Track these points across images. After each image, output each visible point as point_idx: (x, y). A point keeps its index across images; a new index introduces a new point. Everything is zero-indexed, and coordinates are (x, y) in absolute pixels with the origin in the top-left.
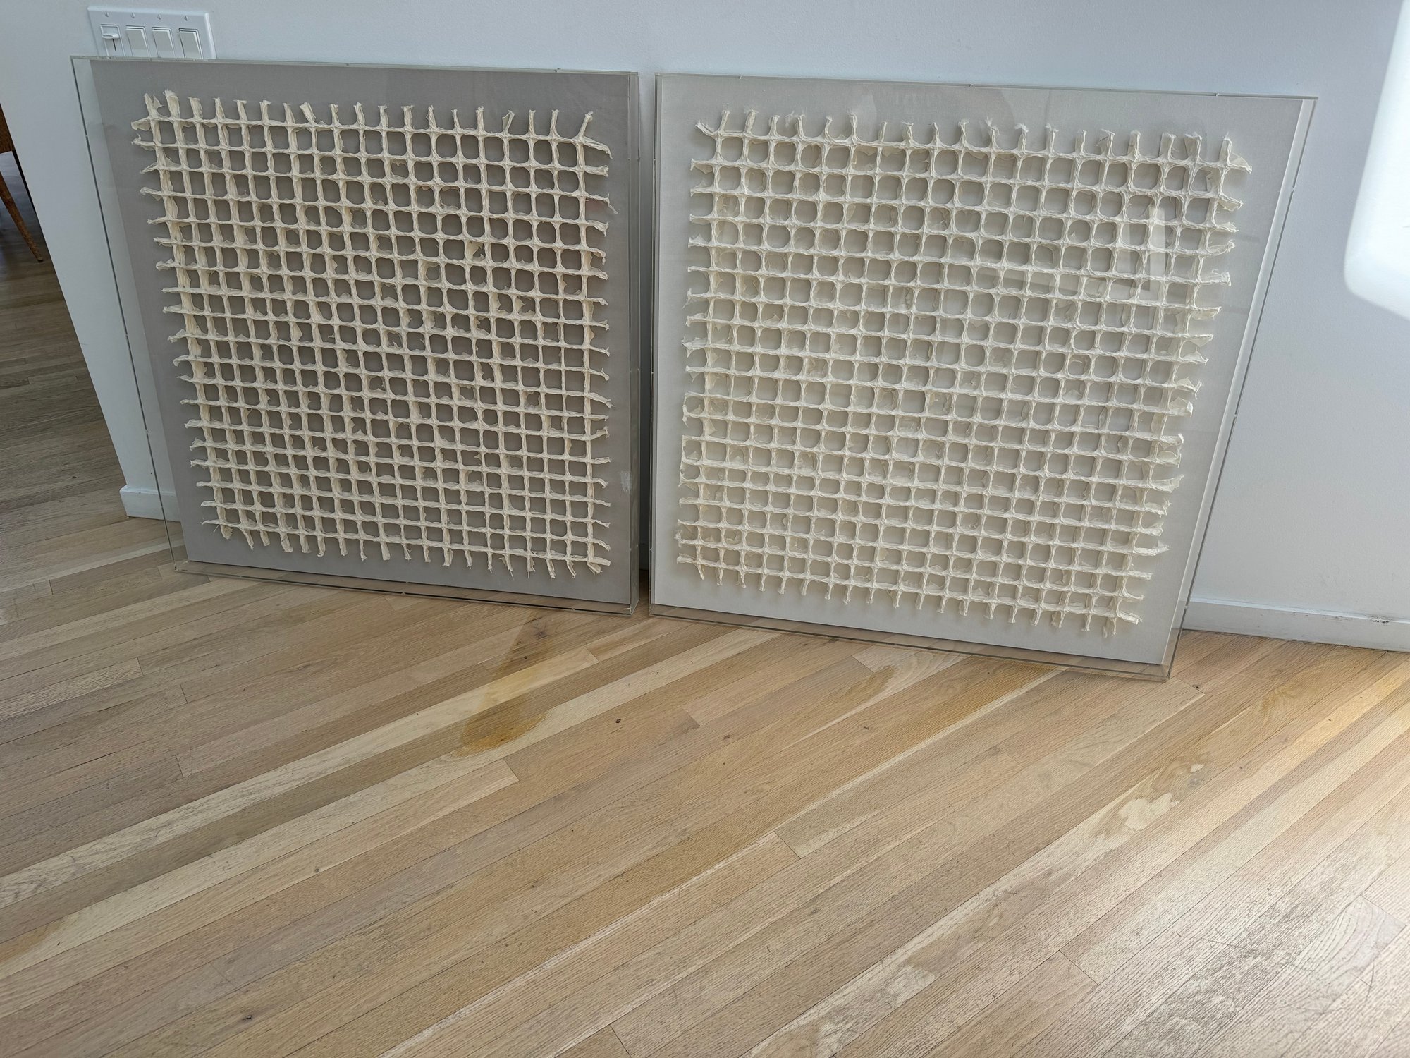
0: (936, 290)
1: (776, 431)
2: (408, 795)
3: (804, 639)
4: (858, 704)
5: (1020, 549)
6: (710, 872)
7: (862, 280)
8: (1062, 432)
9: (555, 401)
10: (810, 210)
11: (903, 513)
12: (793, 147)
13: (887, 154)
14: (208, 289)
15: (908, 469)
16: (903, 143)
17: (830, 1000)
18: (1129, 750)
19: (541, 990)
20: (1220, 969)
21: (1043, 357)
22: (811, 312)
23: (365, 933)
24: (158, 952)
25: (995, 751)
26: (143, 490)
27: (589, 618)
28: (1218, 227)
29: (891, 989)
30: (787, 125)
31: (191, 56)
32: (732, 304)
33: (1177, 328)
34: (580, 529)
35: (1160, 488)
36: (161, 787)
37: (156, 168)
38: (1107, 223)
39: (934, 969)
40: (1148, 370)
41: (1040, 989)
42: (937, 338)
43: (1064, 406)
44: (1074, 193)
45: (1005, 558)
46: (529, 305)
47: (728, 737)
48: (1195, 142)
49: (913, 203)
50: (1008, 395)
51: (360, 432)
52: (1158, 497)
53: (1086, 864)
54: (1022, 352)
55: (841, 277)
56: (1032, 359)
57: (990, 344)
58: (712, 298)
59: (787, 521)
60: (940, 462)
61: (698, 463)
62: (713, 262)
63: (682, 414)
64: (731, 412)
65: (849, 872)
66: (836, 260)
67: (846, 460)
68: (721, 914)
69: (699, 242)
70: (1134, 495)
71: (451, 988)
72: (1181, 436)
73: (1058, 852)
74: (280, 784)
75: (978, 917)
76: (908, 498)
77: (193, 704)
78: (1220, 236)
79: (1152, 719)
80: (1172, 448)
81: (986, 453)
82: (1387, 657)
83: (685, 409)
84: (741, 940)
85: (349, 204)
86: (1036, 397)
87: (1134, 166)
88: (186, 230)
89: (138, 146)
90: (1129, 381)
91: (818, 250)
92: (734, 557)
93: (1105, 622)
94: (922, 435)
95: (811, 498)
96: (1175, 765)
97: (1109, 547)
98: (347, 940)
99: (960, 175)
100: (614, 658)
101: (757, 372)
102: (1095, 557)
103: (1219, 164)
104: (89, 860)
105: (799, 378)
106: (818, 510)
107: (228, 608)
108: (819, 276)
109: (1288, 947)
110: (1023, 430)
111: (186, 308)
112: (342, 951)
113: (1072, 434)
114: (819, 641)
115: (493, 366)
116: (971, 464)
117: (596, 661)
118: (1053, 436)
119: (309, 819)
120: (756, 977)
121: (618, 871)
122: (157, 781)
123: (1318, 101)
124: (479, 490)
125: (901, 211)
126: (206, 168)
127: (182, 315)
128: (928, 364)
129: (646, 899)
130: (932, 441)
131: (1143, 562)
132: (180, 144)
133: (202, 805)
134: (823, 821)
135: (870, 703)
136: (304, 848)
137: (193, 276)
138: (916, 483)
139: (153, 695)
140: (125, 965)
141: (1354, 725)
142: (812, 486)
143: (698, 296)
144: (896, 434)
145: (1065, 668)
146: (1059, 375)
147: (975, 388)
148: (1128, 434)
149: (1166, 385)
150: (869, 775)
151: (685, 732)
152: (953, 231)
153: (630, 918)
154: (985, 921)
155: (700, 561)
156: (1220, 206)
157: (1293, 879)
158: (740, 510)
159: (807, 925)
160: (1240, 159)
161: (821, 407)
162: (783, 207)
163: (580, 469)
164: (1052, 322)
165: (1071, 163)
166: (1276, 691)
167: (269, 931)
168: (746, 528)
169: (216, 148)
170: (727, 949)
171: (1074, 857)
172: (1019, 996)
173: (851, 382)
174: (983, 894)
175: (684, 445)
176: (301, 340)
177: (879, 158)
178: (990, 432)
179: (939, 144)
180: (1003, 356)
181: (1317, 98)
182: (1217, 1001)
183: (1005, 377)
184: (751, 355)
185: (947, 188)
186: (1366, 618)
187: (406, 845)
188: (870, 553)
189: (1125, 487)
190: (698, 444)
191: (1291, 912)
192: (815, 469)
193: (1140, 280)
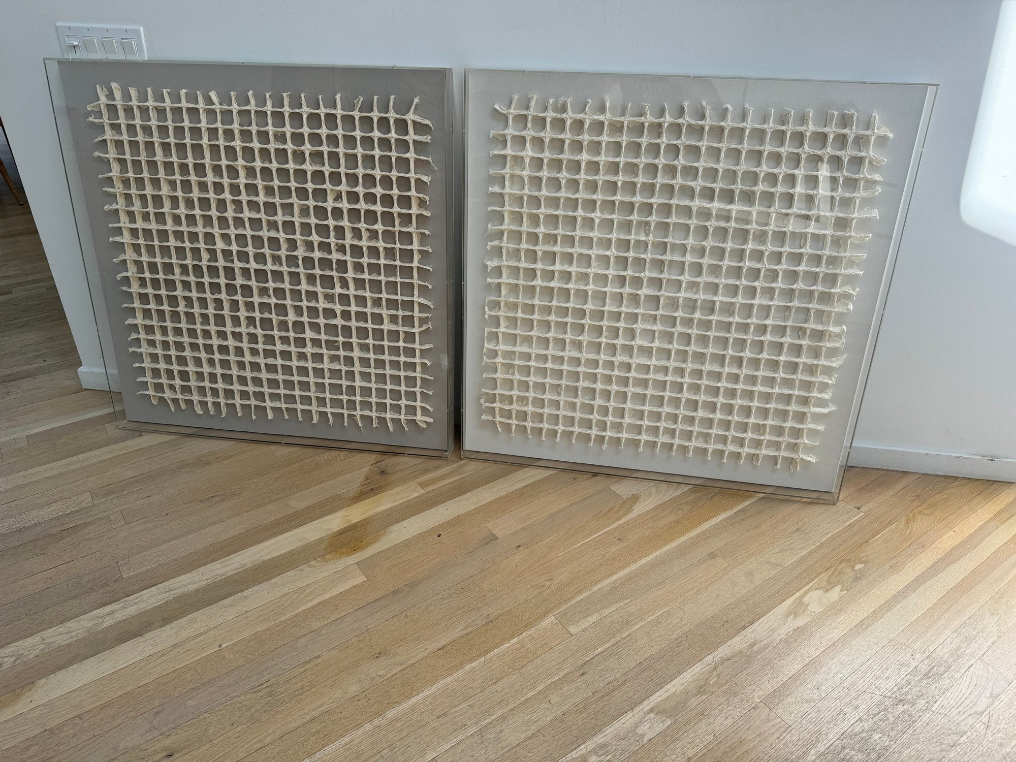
0: (667, 223)
1: (552, 324)
2: (286, 590)
3: (574, 475)
4: (614, 522)
5: (729, 409)
6: (507, 645)
7: (613, 216)
8: (758, 325)
9: (392, 304)
10: (575, 166)
11: (645, 383)
12: (563, 121)
13: (631, 126)
14: (142, 224)
15: (648, 351)
16: (643, 118)
17: (595, 739)
18: (810, 554)
19: (384, 733)
20: (878, 714)
21: (744, 271)
22: (577, 239)
23: (255, 692)
24: (104, 707)
25: (713, 556)
26: (94, 370)
27: (418, 461)
28: (869, 177)
29: (640, 731)
30: (559, 106)
31: (130, 58)
32: (520, 233)
33: (841, 250)
34: (411, 396)
35: (830, 364)
36: (107, 585)
37: (105, 138)
38: (789, 175)
39: (671, 716)
40: (820, 279)
41: (748, 729)
42: (668, 257)
43: (760, 306)
44: (766, 153)
45: (719, 416)
46: (374, 235)
47: (519, 546)
48: (852, 116)
49: (650, 161)
50: (720, 298)
51: (252, 327)
52: (828, 371)
53: (780, 638)
54: (729, 267)
55: (598, 214)
56: (737, 272)
57: (706, 261)
58: (505, 229)
59: (561, 389)
60: (671, 347)
61: (496, 348)
62: (507, 204)
63: (484, 313)
64: (520, 311)
65: (608, 645)
66: (594, 202)
67: (603, 345)
68: (515, 677)
69: (496, 189)
70: (811, 370)
71: (318, 732)
72: (844, 327)
73: (759, 629)
74: (193, 583)
75: (701, 677)
76: (648, 373)
77: (130, 525)
78: (870, 183)
79: (826, 531)
80: (838, 336)
81: (704, 340)
82: (995, 486)
83: (487, 309)
84: (530, 695)
85: (244, 163)
86: (740, 299)
87: (808, 134)
88: (126, 182)
89: (92, 122)
90: (807, 288)
91: (582, 195)
92: (523, 416)
93: (791, 462)
94: (658, 327)
95: (578, 373)
96: (843, 565)
97: (793, 407)
98: (242, 697)
99: (684, 141)
100: (436, 489)
101: (538, 282)
102: (784, 414)
103: (869, 132)
104: (54, 639)
105: (569, 286)
106: (583, 381)
107: (156, 454)
108: (583, 214)
109: (928, 697)
110: (730, 323)
111: (126, 238)
112: (238, 706)
113: (766, 326)
114: (585, 476)
115: (348, 279)
116: (693, 348)
117: (423, 492)
118: (752, 327)
119: (213, 609)
120: (541, 723)
121: (439, 646)
122: (104, 581)
123: (939, 87)
124: (338, 368)
125: (641, 167)
126: (141, 138)
127: (123, 243)
128: (661, 276)
129: (461, 666)
130: (665, 332)
131: (818, 418)
132: (122, 120)
133: (137, 598)
134: (589, 608)
135: (622, 521)
136: (210, 630)
137: (131, 215)
138: (653, 362)
139: (101, 519)
140: (79, 717)
141: (972, 536)
142: (579, 364)
143: (496, 228)
144: (639, 326)
145: (763, 495)
146: (756, 284)
147: (696, 293)
148: (806, 325)
149: (833, 290)
150: (621, 574)
151: (488, 543)
152: (679, 181)
153: (448, 680)
154: (707, 680)
155: (498, 419)
156: (870, 162)
157: (930, 648)
158: (527, 382)
159: (578, 684)
160: (884, 128)
161: (584, 307)
162: (557, 164)
163: (411, 352)
164: (750, 246)
165: (763, 132)
166: (915, 511)
167: (185, 691)
168: (531, 394)
169: (148, 123)
170: (519, 702)
171: (771, 633)
172: (732, 735)
173: (606, 289)
174: (705, 660)
175: (486, 335)
176: (209, 261)
177: (625, 129)
178: (707, 325)
179: (668, 119)
180: (715, 270)
181: (938, 85)
182: (877, 738)
183: (717, 285)
184: (534, 270)
185: (674, 150)
186: (980, 458)
187: (285, 627)
188: (621, 413)
189: (805, 364)
190: (497, 334)
191: (929, 672)
192: (581, 352)
193: (813, 215)
